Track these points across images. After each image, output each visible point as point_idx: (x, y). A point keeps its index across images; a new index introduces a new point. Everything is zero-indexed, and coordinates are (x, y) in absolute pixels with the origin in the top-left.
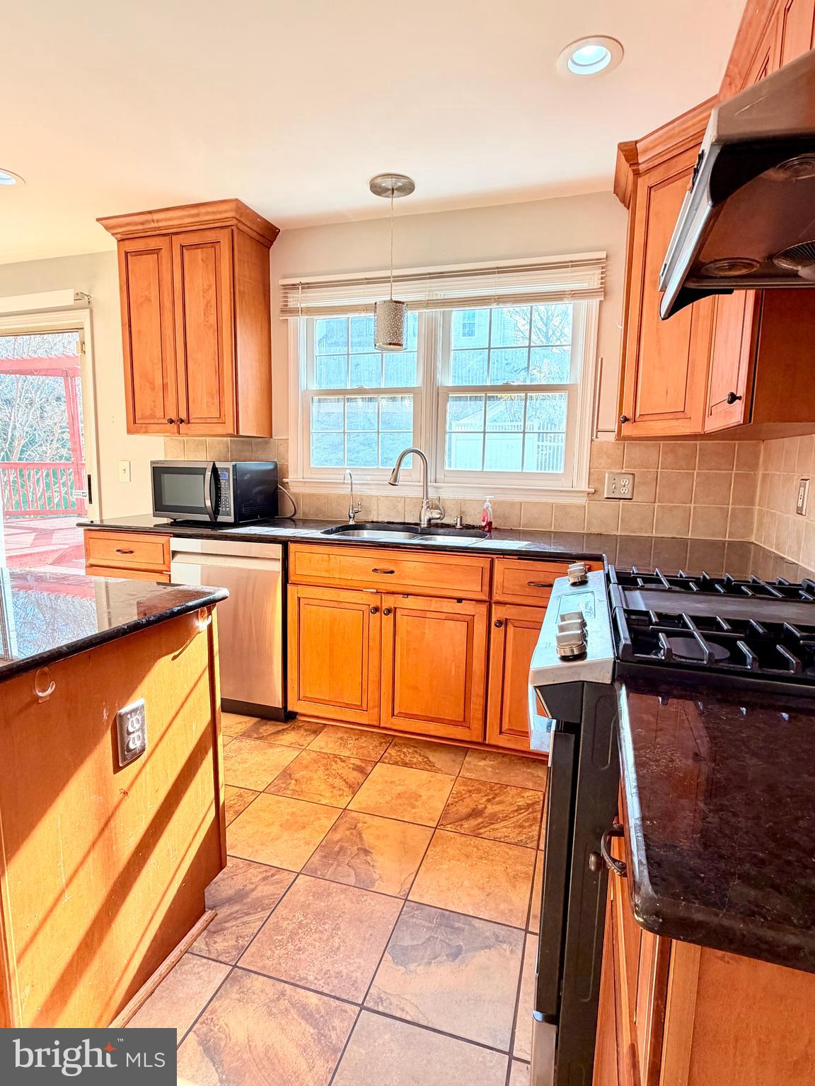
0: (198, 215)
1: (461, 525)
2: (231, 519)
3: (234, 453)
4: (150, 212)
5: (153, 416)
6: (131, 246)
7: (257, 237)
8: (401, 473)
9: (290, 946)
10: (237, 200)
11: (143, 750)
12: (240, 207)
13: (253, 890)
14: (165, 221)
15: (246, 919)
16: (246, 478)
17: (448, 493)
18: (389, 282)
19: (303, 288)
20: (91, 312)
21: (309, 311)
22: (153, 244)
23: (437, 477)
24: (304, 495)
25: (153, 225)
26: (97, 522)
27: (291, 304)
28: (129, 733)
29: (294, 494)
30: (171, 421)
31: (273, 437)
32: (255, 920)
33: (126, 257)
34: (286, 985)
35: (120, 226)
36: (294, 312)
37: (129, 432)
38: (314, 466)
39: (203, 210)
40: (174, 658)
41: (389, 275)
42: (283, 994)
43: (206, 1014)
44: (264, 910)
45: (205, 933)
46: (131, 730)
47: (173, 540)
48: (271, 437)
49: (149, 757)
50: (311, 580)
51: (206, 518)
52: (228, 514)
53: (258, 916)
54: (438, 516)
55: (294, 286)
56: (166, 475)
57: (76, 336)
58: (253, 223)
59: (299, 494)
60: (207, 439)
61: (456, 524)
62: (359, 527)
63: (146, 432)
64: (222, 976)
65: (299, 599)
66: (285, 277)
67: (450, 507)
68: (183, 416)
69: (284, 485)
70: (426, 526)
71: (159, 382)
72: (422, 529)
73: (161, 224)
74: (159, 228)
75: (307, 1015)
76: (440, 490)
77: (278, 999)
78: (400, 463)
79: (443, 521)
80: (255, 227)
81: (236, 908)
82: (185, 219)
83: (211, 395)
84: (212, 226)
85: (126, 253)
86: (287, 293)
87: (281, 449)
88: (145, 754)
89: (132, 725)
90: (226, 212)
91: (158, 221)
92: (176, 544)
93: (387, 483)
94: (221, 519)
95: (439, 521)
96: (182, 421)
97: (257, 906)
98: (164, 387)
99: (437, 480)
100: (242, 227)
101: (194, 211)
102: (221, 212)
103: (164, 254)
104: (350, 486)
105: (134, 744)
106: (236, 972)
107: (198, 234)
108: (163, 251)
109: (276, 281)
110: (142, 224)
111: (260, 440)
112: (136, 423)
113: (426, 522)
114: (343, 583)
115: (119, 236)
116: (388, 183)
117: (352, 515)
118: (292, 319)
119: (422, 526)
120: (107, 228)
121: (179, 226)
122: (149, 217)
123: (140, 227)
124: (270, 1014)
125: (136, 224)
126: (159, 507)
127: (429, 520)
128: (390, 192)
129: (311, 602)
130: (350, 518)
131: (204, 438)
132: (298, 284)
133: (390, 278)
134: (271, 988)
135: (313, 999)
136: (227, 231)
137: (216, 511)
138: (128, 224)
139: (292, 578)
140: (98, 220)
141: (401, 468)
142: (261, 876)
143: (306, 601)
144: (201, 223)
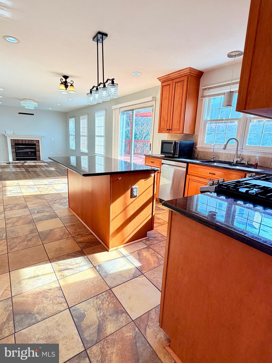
0: (180, 73)
1: (247, 164)
2: (177, 156)
3: (184, 139)
4: (169, 74)
5: (164, 128)
6: (164, 84)
7: (197, 76)
8: (228, 146)
9: (160, 248)
10: (190, 67)
11: (136, 196)
12: (191, 69)
13: (158, 237)
14: (172, 76)
15: (154, 241)
16: (183, 145)
17: (245, 153)
18: (230, 85)
19: (208, 89)
20: (156, 101)
21: (209, 96)
22: (168, 83)
23: (243, 147)
24: (201, 151)
25: (169, 78)
26: (151, 155)
27: (204, 95)
28: (134, 192)
29: (198, 151)
30: (168, 130)
31: (195, 134)
32: (156, 242)
33: (163, 87)
34: (156, 253)
35: (162, 79)
36: (205, 97)
37: (159, 132)
38: (205, 143)
39: (181, 72)
40: (145, 180)
41: (231, 82)
42: (155, 253)
43: (140, 250)
44: (158, 241)
45: (146, 240)
46: (134, 191)
47: (163, 160)
48: (194, 134)
49: (137, 198)
50: (193, 174)
51: (171, 155)
52: (177, 155)
53: (157, 242)
54: (239, 160)
55: (206, 89)
56: (165, 144)
57: (151, 108)
58: (195, 72)
59: (200, 151)
60: (178, 134)
61: (246, 163)
62: (214, 162)
63: (162, 133)
64: (145, 247)
65: (189, 179)
66: (204, 86)
67: (245, 158)
68: (171, 128)
69: (196, 148)
70: (235, 163)
71: (166, 119)
72: (234, 164)
73: (171, 77)
74: (171, 78)
75: (158, 258)
76: (243, 152)
77: (154, 254)
78: (228, 142)
79: (241, 162)
80: (195, 73)
81: (153, 239)
82: (177, 75)
83: (178, 122)
84: (183, 75)
85: (163, 86)
86: (204, 91)
87: (196, 137)
88: (137, 197)
89: (135, 190)
90: (187, 71)
91: (171, 76)
92: (163, 161)
93: (222, 148)
94: (175, 156)
95: (240, 162)
96: (170, 130)
97: (158, 240)
98: (167, 120)
99: (243, 149)
100: (191, 74)
101: (179, 72)
102: (185, 72)
103: (171, 85)
104: (213, 149)
105: (135, 194)
106: (148, 247)
107: (180, 78)
108: (171, 84)
109: (201, 88)
110: (167, 78)
111: (191, 135)
112: (160, 131)
113: (235, 162)
114: (201, 176)
115: (162, 82)
116: (234, 54)
117: (213, 158)
118: (204, 99)
119: (234, 163)
120: (159, 80)
121: (175, 77)
122: (169, 76)
123: (166, 79)
124: (151, 255)
125: (166, 78)
126: (162, 152)
127: (237, 161)
128: (234, 56)
129: (192, 180)
130: (212, 159)
131: (177, 134)
132: (207, 88)
133: (231, 83)
134: (153, 252)
135: (160, 256)
136: (187, 76)
137: (174, 154)
138: (164, 78)
139: (188, 173)
140: (157, 78)
141: (228, 144)
142: (161, 236)
143: (191, 180)
144: (181, 75)
